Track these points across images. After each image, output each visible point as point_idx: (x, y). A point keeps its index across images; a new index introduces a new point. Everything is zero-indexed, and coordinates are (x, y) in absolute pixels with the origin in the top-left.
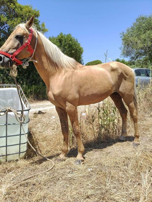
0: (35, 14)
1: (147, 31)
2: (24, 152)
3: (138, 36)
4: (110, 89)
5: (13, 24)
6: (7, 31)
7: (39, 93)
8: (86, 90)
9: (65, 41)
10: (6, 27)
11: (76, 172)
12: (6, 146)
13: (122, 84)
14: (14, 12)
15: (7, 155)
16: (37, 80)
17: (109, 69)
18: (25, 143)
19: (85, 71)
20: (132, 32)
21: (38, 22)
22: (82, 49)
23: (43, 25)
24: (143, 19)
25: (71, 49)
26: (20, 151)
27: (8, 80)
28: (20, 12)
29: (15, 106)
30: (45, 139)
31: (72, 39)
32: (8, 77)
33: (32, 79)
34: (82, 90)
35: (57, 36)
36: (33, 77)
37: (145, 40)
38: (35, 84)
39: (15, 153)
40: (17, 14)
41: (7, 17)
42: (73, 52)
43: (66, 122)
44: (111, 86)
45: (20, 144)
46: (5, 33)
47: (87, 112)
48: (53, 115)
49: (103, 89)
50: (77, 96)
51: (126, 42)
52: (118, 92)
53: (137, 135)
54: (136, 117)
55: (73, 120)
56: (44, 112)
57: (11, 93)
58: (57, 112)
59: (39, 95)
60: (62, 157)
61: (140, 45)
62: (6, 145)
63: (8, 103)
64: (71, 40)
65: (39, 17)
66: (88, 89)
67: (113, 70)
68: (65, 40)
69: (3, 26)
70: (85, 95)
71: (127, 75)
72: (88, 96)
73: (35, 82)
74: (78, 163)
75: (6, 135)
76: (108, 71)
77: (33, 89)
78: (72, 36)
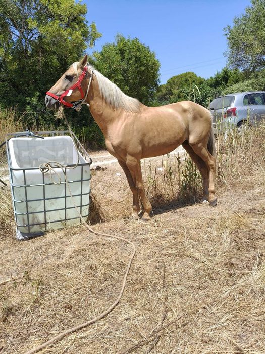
0: (80, 11)
2: (86, 216)
3: (255, 31)
5: (48, 31)
7: (93, 139)
9: (130, 52)
10: (35, 34)
11: (150, 233)
12: (65, 209)
15: (66, 220)
16: (88, 117)
17: (180, 109)
18: (87, 205)
20: (244, 24)
21: (85, 22)
22: (158, 62)
23: (93, 27)
25: (139, 64)
27: (45, 121)
28: (57, 9)
29: (67, 160)
31: (141, 47)
32: (45, 116)
33: (80, 117)
34: (146, 139)
36: (81, 113)
38: (85, 125)
39: (75, 217)
42: (143, 68)
45: (81, 206)
47: (165, 166)
48: (117, 171)
49: (172, 135)
51: (234, 44)
56: (105, 167)
57: (61, 143)
58: (120, 167)
59: (94, 143)
62: (65, 207)
63: (59, 156)
64: (139, 50)
65: (86, 14)
67: (184, 111)
68: (129, 49)
70: (151, 145)
71: (202, 117)
72: (154, 145)
73: (86, 122)
75: (65, 195)
76: (179, 112)
77: (83, 133)
78: (140, 42)
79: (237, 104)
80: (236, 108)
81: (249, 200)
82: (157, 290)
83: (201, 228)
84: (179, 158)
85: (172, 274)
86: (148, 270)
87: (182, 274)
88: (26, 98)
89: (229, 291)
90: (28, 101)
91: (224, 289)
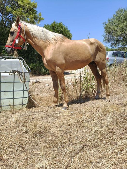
0: (34, 6)
1: (125, 21)
2: (25, 104)
3: (118, 26)
4: (90, 57)
5: (17, 13)
6: (11, 19)
7: (36, 70)
8: (71, 57)
9: (57, 28)
10: (10, 16)
11: (62, 113)
12: (13, 98)
13: (98, 55)
14: (17, 3)
15: (13, 105)
16: (34, 59)
17: (89, 43)
18: (26, 97)
19: (71, 43)
20: (113, 22)
21: (36, 12)
22: (71, 35)
23: (40, 15)
24: (122, 11)
26: (23, 103)
28: (22, 3)
30: (41, 99)
31: (63, 26)
33: (30, 58)
35: (51, 24)
36: (31, 57)
37: (123, 29)
38: (33, 62)
40: (19, 5)
41: (12, 7)
43: (57, 81)
44: (90, 56)
45: (23, 98)
46: (10, 21)
50: (64, 62)
51: (107, 30)
52: (94, 61)
53: (108, 94)
54: (107, 81)
55: (61, 79)
56: (40, 82)
60: (53, 106)
61: (119, 33)
64: (62, 27)
65: (37, 8)
66: (73, 56)
67: (91, 44)
68: (57, 27)
69: (8, 16)
71: (102, 48)
73: (33, 61)
74: (64, 109)
75: (14, 90)
77: (31, 66)
78: (63, 24)
79: (109, 56)
80: (108, 58)
81: (119, 99)
82: (65, 147)
83: (92, 112)
84: (81, 74)
85: (75, 137)
86: (59, 134)
87: (82, 137)
88: (3, 47)
89: (113, 149)
90: (4, 48)
91: (110, 147)
